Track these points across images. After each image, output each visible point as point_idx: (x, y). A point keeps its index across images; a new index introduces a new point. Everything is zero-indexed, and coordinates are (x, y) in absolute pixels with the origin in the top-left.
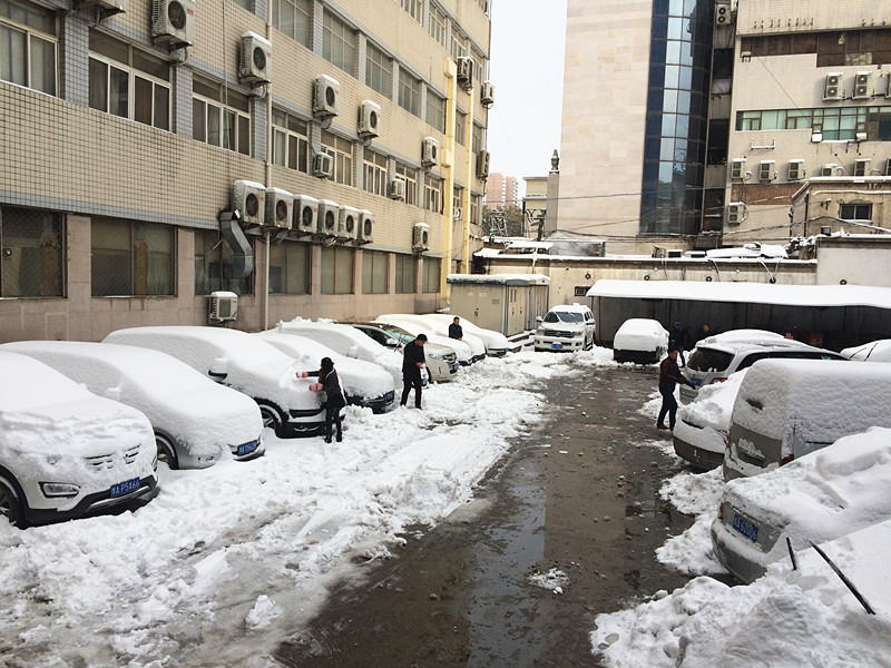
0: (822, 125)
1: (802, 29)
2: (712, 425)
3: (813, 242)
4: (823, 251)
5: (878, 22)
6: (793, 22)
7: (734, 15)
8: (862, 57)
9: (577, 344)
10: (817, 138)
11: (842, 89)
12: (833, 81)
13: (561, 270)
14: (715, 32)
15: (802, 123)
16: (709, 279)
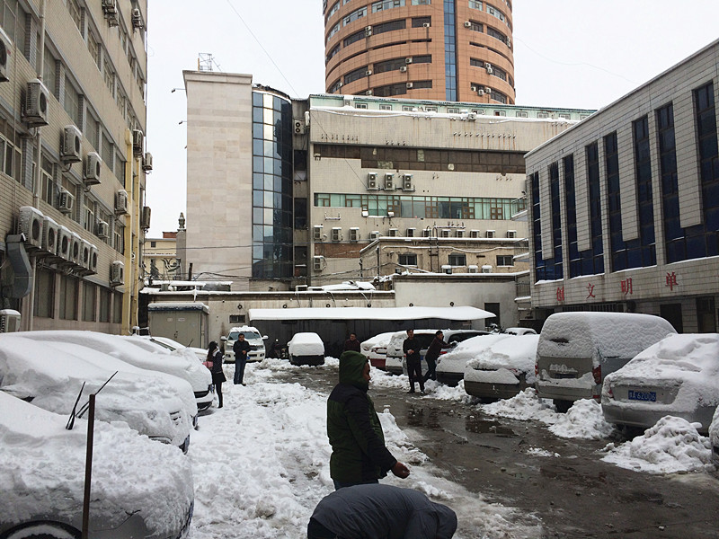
0: (367, 206)
1: (352, 142)
2: (505, 367)
3: (390, 279)
4: (398, 285)
5: (395, 143)
6: (346, 138)
7: (308, 129)
8: (387, 164)
9: (261, 355)
10: (365, 214)
11: (379, 182)
12: (372, 177)
13: (218, 303)
14: (294, 138)
15: (356, 204)
16: (328, 306)
